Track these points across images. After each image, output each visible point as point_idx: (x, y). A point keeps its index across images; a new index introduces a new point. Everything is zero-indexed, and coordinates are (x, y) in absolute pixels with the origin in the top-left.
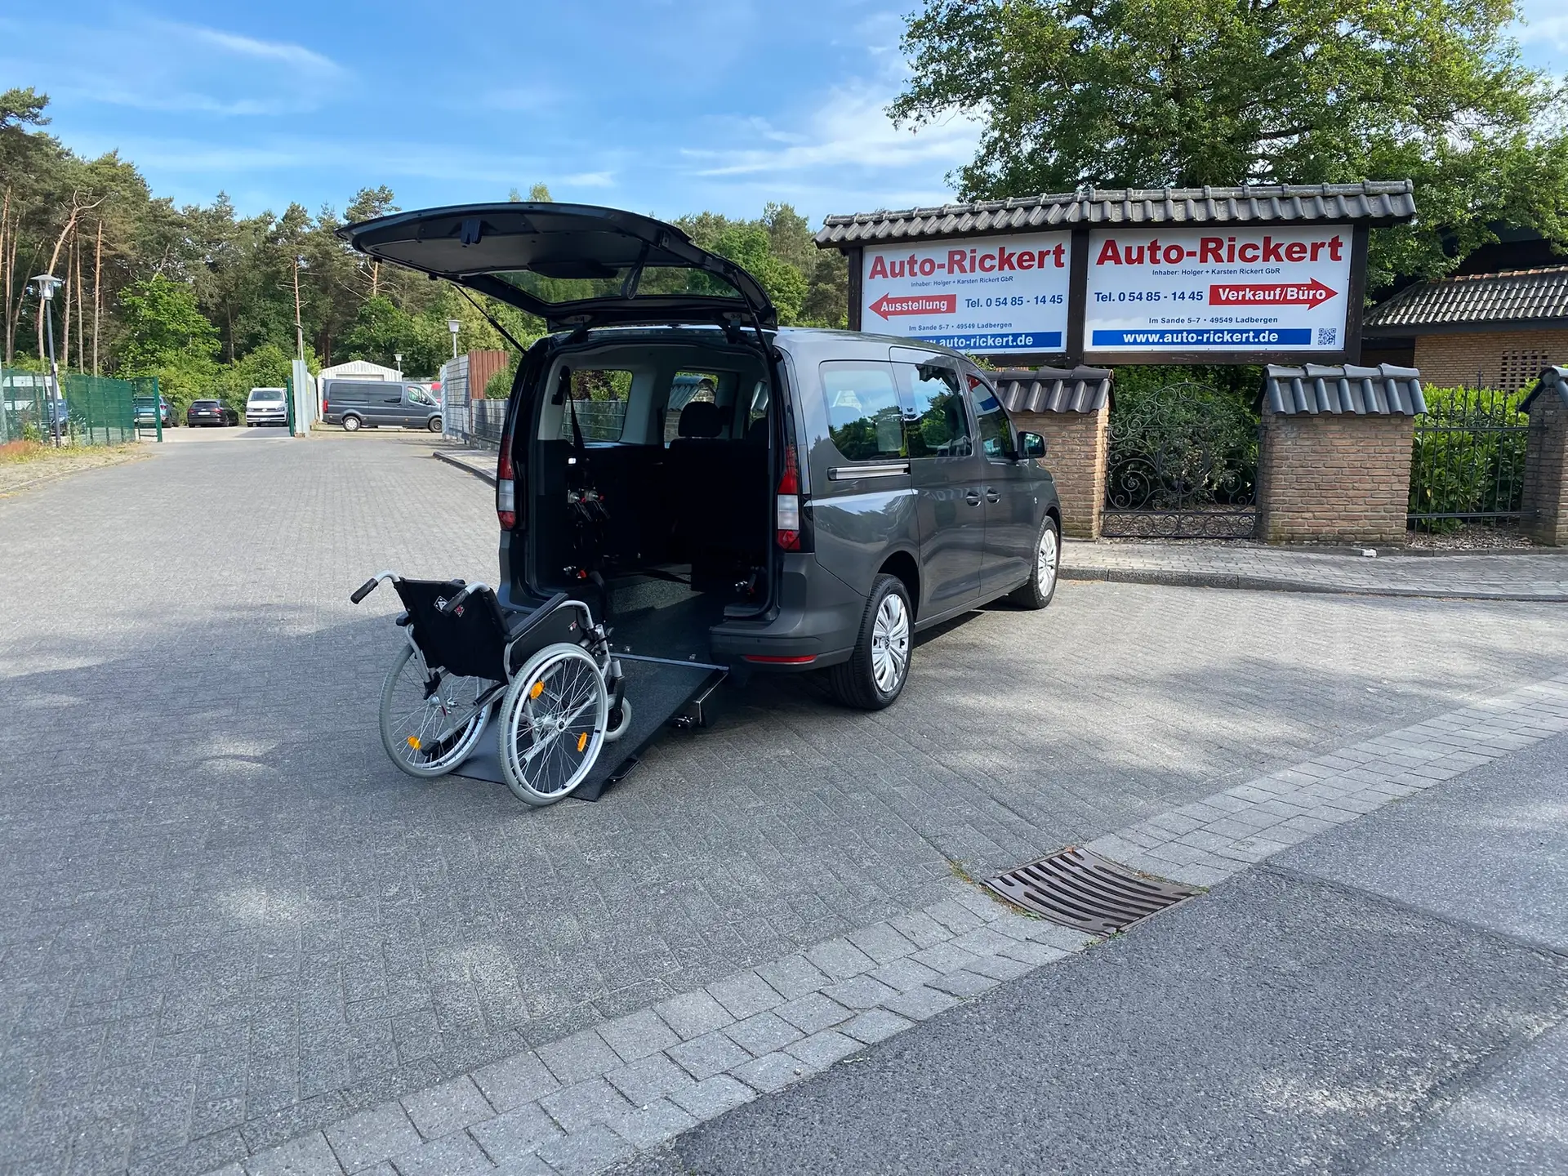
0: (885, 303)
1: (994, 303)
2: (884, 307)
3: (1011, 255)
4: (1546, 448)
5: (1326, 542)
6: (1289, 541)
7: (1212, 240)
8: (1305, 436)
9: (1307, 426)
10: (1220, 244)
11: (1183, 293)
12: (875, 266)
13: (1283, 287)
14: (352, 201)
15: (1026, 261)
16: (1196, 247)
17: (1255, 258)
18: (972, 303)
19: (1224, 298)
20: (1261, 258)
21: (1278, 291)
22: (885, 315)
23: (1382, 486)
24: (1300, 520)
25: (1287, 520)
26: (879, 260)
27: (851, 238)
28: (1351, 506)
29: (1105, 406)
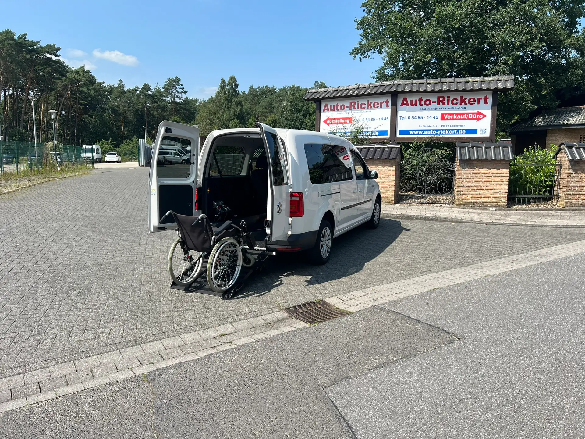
1: (365, 120)
2: (328, 122)
3: (371, 103)
4: (562, 172)
5: (477, 205)
6: (464, 205)
7: (441, 97)
8: (469, 167)
9: (470, 164)
10: (444, 98)
11: (431, 116)
12: (325, 107)
13: (467, 114)
14: (165, 82)
15: (376, 105)
16: (436, 100)
17: (457, 104)
18: (358, 120)
19: (446, 118)
20: (459, 103)
21: (465, 115)
22: (328, 124)
23: (497, 186)
24: (468, 197)
25: (463, 197)
26: (326, 105)
27: (316, 97)
28: (487, 193)
29: (399, 157)
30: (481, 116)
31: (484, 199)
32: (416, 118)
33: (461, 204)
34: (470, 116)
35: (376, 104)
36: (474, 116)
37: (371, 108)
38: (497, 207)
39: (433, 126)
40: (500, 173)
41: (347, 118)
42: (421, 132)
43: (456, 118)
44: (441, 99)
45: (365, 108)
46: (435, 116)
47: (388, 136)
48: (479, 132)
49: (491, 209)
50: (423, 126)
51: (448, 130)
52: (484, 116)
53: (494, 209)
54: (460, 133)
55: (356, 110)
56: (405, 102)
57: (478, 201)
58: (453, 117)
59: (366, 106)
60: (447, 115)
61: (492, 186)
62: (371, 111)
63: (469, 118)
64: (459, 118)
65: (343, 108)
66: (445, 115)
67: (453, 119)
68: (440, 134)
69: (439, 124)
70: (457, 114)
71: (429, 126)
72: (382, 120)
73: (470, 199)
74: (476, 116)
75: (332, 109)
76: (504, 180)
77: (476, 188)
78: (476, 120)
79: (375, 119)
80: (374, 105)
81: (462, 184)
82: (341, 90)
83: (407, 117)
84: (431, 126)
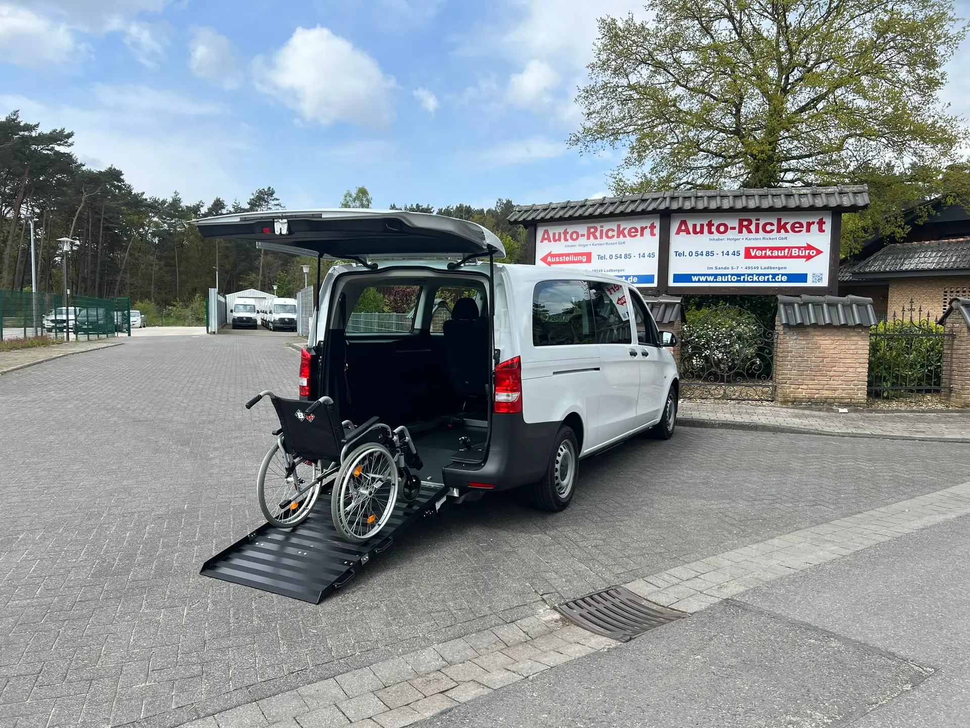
0: (549, 257)
1: (614, 257)
2: (549, 259)
3: (624, 229)
4: (955, 347)
5: (816, 403)
6: (793, 402)
7: (746, 220)
8: (801, 338)
9: (803, 332)
10: (750, 223)
11: (728, 252)
12: (544, 235)
13: (789, 248)
14: (253, 194)
15: (633, 232)
16: (736, 224)
17: (772, 231)
18: (601, 257)
19: (753, 254)
20: (776, 231)
21: (786, 251)
22: (549, 264)
23: (851, 370)
24: (800, 390)
25: (792, 390)
26: (546, 232)
27: (530, 218)
28: (831, 382)
29: (678, 319)
30: (813, 253)
31: (827, 392)
32: (702, 255)
33: (788, 401)
34: (795, 252)
35: (633, 230)
36: (800, 251)
37: (625, 236)
38: (849, 406)
39: (732, 268)
40: (853, 347)
41: (582, 254)
42: (711, 278)
43: (771, 255)
44: (745, 223)
45: (613, 236)
46: (734, 252)
47: (655, 285)
48: (809, 278)
49: (841, 410)
50: (714, 268)
51: (757, 275)
52: (819, 252)
53: (845, 410)
54: (777, 280)
55: (599, 241)
56: (683, 229)
57: (818, 395)
58: (766, 253)
59: (615, 233)
60: (755, 250)
61: (841, 369)
62: (624, 243)
63: (793, 254)
64: (776, 255)
65: (575, 236)
66: (751, 250)
67: (765, 257)
68: (744, 281)
69: (741, 265)
70: (772, 249)
71: (725, 268)
72: (644, 257)
73: (802, 392)
74: (804, 251)
75: (557, 238)
76: (862, 360)
77: (813, 373)
78: (805, 259)
79: (632, 256)
80: (630, 232)
81: (789, 367)
82: (572, 207)
83: (686, 253)
84: (728, 268)
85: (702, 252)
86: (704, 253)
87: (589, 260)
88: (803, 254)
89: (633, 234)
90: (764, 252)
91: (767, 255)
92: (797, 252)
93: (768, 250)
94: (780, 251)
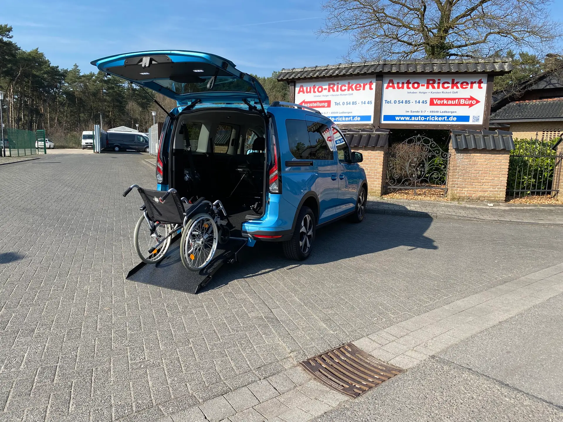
1: (345, 104)
5: (473, 200)
7: (431, 80)
8: (466, 157)
9: (467, 154)
10: (434, 82)
11: (419, 101)
12: (300, 89)
13: (459, 99)
16: (425, 82)
17: (448, 87)
18: (337, 104)
19: (435, 103)
20: (450, 87)
21: (457, 100)
23: (496, 179)
25: (458, 191)
27: (291, 78)
29: (387, 145)
30: (474, 102)
31: (480, 193)
32: (403, 103)
34: (462, 102)
36: (466, 101)
37: (353, 90)
38: (495, 202)
39: (422, 112)
40: (498, 164)
41: (324, 102)
42: (408, 118)
43: (447, 103)
45: (345, 90)
46: (423, 101)
47: (371, 122)
48: (471, 119)
49: (489, 204)
50: (410, 112)
51: (437, 116)
52: (478, 102)
53: (492, 205)
54: (450, 120)
55: (336, 93)
57: (474, 195)
58: (443, 102)
59: (346, 88)
60: (437, 100)
61: (490, 178)
62: (352, 94)
63: (461, 103)
64: (450, 103)
65: (320, 89)
66: (434, 100)
67: (443, 105)
68: (429, 121)
69: (427, 110)
70: (448, 99)
71: (417, 112)
72: (365, 104)
73: (465, 193)
74: (468, 101)
75: (308, 90)
76: (504, 172)
77: (472, 181)
78: (469, 106)
79: (357, 103)
80: (356, 87)
81: (457, 176)
82: (318, 70)
83: (392, 102)
84: (419, 112)
85: (403, 101)
86: (404, 102)
87: (329, 106)
88: (468, 103)
89: (358, 88)
90: (442, 101)
91: (444, 103)
92: (463, 102)
93: (445, 100)
94: (452, 101)
